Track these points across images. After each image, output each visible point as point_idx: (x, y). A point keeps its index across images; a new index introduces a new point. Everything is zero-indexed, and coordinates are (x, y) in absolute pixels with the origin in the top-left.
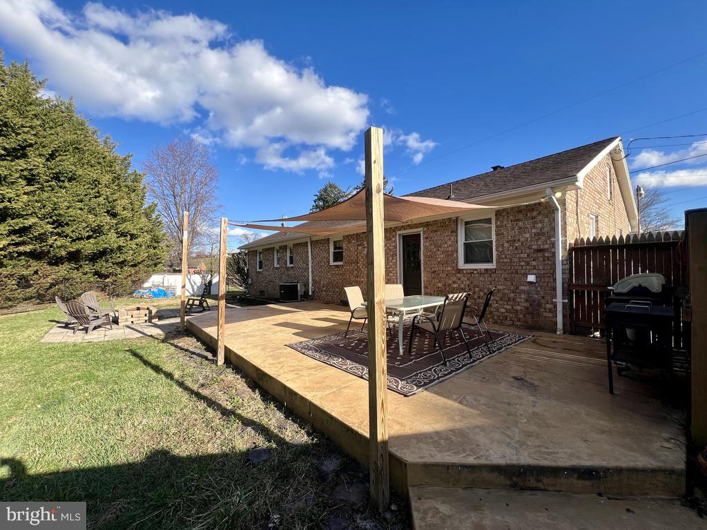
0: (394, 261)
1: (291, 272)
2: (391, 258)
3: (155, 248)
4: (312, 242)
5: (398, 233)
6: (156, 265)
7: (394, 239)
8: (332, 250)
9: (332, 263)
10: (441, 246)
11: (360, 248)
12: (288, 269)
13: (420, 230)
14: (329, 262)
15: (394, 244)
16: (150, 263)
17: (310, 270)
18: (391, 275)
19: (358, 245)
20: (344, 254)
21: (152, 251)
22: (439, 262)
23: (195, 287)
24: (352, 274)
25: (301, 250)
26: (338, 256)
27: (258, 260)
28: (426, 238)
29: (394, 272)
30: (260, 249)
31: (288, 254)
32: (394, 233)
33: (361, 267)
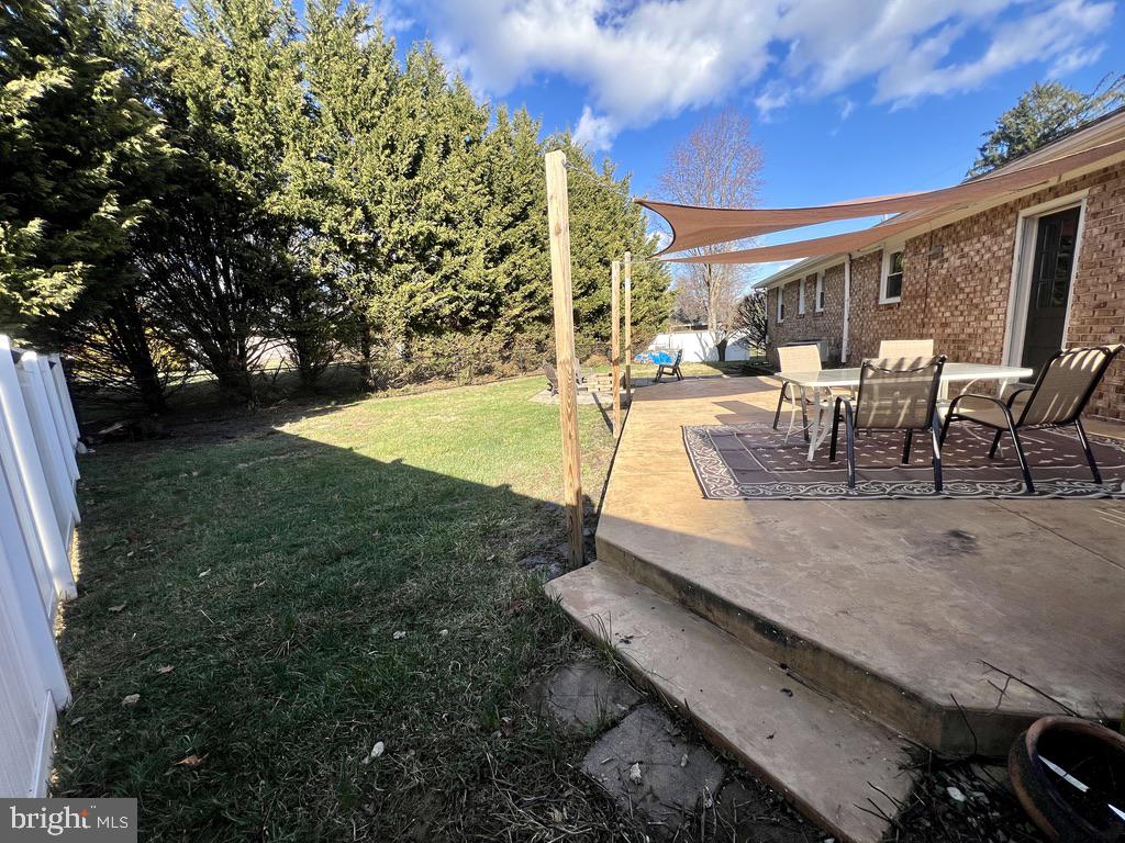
0: (1002, 285)
1: (820, 322)
2: (996, 279)
3: (656, 299)
4: (852, 261)
5: (1024, 213)
6: (661, 321)
7: (1009, 232)
8: (886, 272)
9: (883, 300)
11: (934, 263)
12: (816, 316)
13: (1081, 196)
14: (877, 299)
15: (1007, 245)
16: (652, 319)
17: (846, 317)
18: (991, 317)
19: (931, 258)
20: (904, 279)
21: (653, 302)
22: (1119, 278)
23: (707, 350)
24: (915, 322)
25: (835, 279)
26: (895, 287)
27: (780, 304)
28: (1095, 215)
29: (1000, 311)
30: (781, 284)
31: (819, 290)
32: (1011, 217)
33: (932, 305)
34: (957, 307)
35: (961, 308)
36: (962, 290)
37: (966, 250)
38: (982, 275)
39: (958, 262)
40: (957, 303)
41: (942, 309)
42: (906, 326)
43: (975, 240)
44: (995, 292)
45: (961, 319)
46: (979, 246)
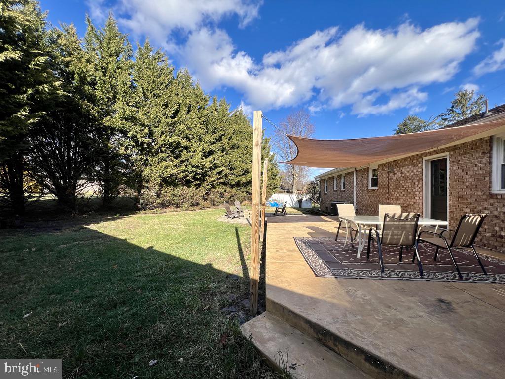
0: (420, 186)
1: (343, 194)
2: (417, 183)
3: (273, 179)
4: (356, 171)
5: (425, 159)
6: (274, 189)
7: (420, 165)
8: (371, 177)
9: (370, 187)
10: (470, 170)
11: (391, 174)
12: (342, 192)
13: (447, 154)
14: (368, 187)
15: (420, 170)
16: (271, 187)
17: (355, 193)
18: (416, 198)
19: (389, 172)
20: (379, 180)
21: (272, 180)
22: (467, 187)
23: (294, 202)
24: (384, 197)
25: (349, 177)
26: (375, 182)
27: (326, 186)
28: (453, 162)
29: (420, 196)
30: (326, 178)
31: (343, 181)
32: (420, 160)
33: (391, 191)
34: (401, 193)
35: (403, 193)
36: (403, 186)
37: (403, 170)
38: (411, 181)
39: (400, 175)
40: (402, 191)
41: (396, 193)
42: (381, 199)
43: (406, 167)
44: (417, 188)
45: (404, 198)
46: (408, 169)
